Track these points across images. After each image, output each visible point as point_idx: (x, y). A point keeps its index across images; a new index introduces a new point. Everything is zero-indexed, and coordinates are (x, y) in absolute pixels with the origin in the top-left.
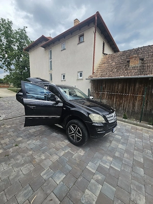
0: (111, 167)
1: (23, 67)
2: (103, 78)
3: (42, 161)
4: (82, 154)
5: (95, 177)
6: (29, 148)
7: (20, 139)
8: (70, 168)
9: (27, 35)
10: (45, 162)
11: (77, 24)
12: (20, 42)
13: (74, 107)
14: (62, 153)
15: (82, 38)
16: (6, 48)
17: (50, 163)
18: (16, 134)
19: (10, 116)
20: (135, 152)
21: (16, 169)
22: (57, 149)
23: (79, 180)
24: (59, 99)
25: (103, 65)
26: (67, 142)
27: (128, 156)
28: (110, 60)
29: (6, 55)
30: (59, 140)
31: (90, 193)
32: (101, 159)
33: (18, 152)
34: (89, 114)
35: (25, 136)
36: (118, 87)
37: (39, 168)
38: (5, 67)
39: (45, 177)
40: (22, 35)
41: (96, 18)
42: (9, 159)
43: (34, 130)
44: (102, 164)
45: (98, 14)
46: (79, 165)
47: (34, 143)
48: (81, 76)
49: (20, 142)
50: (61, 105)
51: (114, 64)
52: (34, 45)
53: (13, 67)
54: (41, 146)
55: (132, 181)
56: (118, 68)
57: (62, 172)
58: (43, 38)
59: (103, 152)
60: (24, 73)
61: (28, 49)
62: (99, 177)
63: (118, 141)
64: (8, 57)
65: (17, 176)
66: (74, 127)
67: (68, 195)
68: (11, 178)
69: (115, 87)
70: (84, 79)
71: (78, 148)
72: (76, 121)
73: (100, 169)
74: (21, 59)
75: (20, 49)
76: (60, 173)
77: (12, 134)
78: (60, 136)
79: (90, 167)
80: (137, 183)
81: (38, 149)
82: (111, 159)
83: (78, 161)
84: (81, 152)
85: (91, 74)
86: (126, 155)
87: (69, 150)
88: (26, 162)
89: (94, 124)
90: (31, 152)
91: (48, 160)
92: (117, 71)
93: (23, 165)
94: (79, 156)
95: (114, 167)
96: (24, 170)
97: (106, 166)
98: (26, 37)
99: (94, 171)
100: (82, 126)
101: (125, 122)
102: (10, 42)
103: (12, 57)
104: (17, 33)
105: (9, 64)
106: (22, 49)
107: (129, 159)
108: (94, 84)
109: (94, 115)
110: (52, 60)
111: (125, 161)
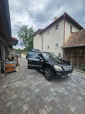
0: (62, 92)
1: (31, 44)
2: (69, 46)
3: (32, 83)
4: (50, 84)
5: (53, 94)
6: (28, 78)
7: (26, 74)
8: (42, 88)
9: (33, 29)
10: (33, 84)
11: (56, 19)
12: (30, 33)
13: (48, 62)
14: (41, 82)
15: (57, 27)
16: (25, 37)
17: (35, 85)
18: (25, 72)
19: (24, 65)
20: (81, 89)
21: (23, 84)
22: (39, 80)
23: (45, 93)
24: (41, 58)
25: (71, 39)
26: (44, 78)
27: (76, 90)
28: (75, 36)
29: (25, 40)
30: (41, 77)
31: (48, 98)
32: (58, 88)
33: (24, 79)
34: (53, 65)
35: (28, 73)
36: (80, 51)
37: (31, 85)
38: (24, 45)
39: (32, 88)
40: (31, 30)
41: (64, 15)
42: (22, 81)
43: (32, 72)
44: (58, 90)
45: (65, 13)
46: (47, 88)
47: (31, 76)
48: (57, 46)
49: (26, 75)
50: (42, 61)
51: (77, 37)
52: (35, 34)
53: (27, 44)
54: (33, 78)
55: (72, 100)
56: (80, 40)
57: (39, 88)
58: (39, 30)
59: (61, 85)
60: (31, 47)
61: (33, 36)
62: (55, 94)
63: (73, 82)
64: (26, 40)
65: (23, 86)
66: (47, 71)
67: (39, 96)
68: (21, 86)
69: (78, 51)
70: (59, 48)
71: (49, 81)
72: (48, 68)
73: (56, 92)
74: (30, 41)
75: (30, 36)
76: (38, 89)
77: (23, 72)
78: (42, 75)
79: (52, 90)
80: (74, 102)
81: (32, 79)
82: (64, 89)
83: (47, 86)
84: (50, 83)
85: (63, 45)
86: (74, 89)
87: (44, 81)
88: (27, 83)
89: (56, 70)
90: (29, 80)
91: (35, 83)
92: (79, 42)
93: (25, 83)
94: (48, 85)
95: (64, 93)
96: (26, 85)
97: (60, 91)
98: (33, 30)
99: (53, 92)
100: (50, 71)
101: (83, 73)
102: (26, 34)
103: (27, 40)
104: (29, 30)
105: (26, 43)
106: (31, 36)
107: (75, 92)
108: (64, 50)
109: (56, 66)
110: (43, 39)
111: (72, 92)
